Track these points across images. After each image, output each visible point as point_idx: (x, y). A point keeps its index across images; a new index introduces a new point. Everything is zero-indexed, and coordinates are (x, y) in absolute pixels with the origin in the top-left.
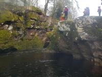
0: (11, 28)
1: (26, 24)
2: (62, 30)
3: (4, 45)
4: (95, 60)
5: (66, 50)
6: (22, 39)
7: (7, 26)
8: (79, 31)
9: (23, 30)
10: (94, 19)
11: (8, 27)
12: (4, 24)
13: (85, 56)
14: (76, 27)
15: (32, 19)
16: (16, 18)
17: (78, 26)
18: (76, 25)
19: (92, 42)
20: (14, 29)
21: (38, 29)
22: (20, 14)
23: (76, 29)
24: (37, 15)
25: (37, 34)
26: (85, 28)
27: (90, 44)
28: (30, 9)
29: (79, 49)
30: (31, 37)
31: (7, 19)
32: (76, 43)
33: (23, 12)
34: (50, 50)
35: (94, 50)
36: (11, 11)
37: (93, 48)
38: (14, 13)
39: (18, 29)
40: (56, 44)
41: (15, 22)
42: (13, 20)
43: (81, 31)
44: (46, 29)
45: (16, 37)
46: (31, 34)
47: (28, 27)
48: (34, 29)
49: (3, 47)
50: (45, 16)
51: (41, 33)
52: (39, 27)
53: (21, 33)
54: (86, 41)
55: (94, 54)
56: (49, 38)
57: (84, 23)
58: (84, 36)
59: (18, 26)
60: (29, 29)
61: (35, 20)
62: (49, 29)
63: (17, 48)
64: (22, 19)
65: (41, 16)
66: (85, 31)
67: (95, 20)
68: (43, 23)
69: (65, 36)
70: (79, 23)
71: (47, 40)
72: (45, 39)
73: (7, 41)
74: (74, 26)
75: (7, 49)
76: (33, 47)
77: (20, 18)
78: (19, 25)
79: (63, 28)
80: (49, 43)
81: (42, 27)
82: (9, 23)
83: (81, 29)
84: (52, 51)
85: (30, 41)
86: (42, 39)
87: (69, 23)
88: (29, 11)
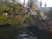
0: (6, 14)
1: (14, 12)
2: (33, 14)
4: (51, 30)
5: (35, 25)
6: (13, 20)
7: (5, 13)
8: (41, 15)
9: (13, 15)
11: (5, 14)
12: (3, 12)
13: (45, 28)
14: (40, 13)
15: (17, 9)
16: (9, 9)
17: (41, 13)
18: (40, 12)
19: (49, 21)
20: (8, 15)
21: (20, 14)
22: (11, 7)
24: (20, 7)
25: (20, 17)
26: (45, 14)
27: (48, 22)
28: (16, 4)
29: (42, 24)
31: (4, 10)
32: (40, 21)
33: (13, 6)
34: (27, 24)
36: (6, 5)
37: (49, 24)
38: (8, 6)
39: (10, 14)
40: (30, 22)
41: (8, 11)
42: (7, 10)
43: (43, 15)
45: (9, 19)
46: (17, 17)
47: (15, 13)
48: (18, 14)
49: (3, 24)
50: (24, 7)
51: (22, 16)
52: (21, 13)
53: (12, 16)
54: (46, 20)
55: (50, 27)
56: (26, 19)
57: (44, 11)
58: (44, 17)
60: (16, 14)
61: (19, 9)
62: (26, 14)
63: (10, 24)
64: (12, 9)
65: (22, 7)
66: (45, 15)
67: (50, 9)
68: (23, 11)
69: (35, 18)
70: (42, 11)
71: (25, 19)
72: (24, 19)
73: (5, 21)
74: (39, 12)
75: (5, 25)
76: (18, 23)
77: (11, 9)
78: (10, 12)
79: (33, 13)
80: (26, 21)
81: (23, 13)
83: (43, 14)
85: (17, 20)
86: (23, 19)
87: (36, 11)
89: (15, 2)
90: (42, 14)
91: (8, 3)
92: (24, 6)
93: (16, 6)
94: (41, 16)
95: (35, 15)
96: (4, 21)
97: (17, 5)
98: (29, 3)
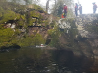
0: (13, 26)
1: (28, 22)
2: (63, 27)
3: (7, 42)
4: (95, 57)
5: (67, 47)
6: (25, 37)
7: (10, 24)
8: (79, 29)
9: (25, 28)
10: (94, 16)
11: (11, 26)
12: (7, 23)
13: (85, 53)
14: (77, 25)
15: (34, 17)
16: (19, 17)
17: (78, 24)
18: (76, 23)
19: (92, 39)
20: (17, 27)
21: (39, 27)
22: (22, 13)
23: (76, 27)
24: (39, 13)
25: (38, 31)
26: (86, 26)
27: (90, 42)
28: (32, 7)
29: (80, 46)
30: (33, 35)
31: (10, 19)
32: (76, 41)
33: (25, 11)
34: (51, 46)
35: (94, 47)
36: (13, 10)
37: (93, 45)
38: (16, 12)
39: (21, 27)
40: (57, 41)
41: (17, 20)
42: (15, 19)
43: (81, 29)
44: (48, 26)
45: (19, 35)
46: (33, 32)
47: (30, 25)
48: (36, 27)
49: (7, 44)
50: (46, 13)
51: (43, 31)
52: (40, 25)
53: (23, 31)
54: (86, 38)
55: (94, 52)
56: (50, 36)
57: (84, 21)
58: (84, 33)
59: (21, 25)
60: (32, 27)
61: (37, 18)
63: (20, 45)
64: (24, 17)
65: (42, 14)
66: (86, 29)
67: (96, 18)
68: (44, 21)
69: (66, 34)
70: (79, 21)
71: (48, 37)
72: (46, 36)
73: (10, 39)
77: (22, 17)
78: (21, 23)
79: (64, 25)
80: (50, 40)
81: (44, 25)
82: (12, 22)
84: (53, 48)
85: (33, 39)
86: (44, 36)
87: (69, 21)
88: (31, 10)
89: (30, 3)
90: (80, 27)
91: (18, 5)
92: (47, 11)
93: (31, 12)
94: (78, 31)
95: (67, 29)
96: (8, 40)
97: (34, 10)
98: (55, 6)
